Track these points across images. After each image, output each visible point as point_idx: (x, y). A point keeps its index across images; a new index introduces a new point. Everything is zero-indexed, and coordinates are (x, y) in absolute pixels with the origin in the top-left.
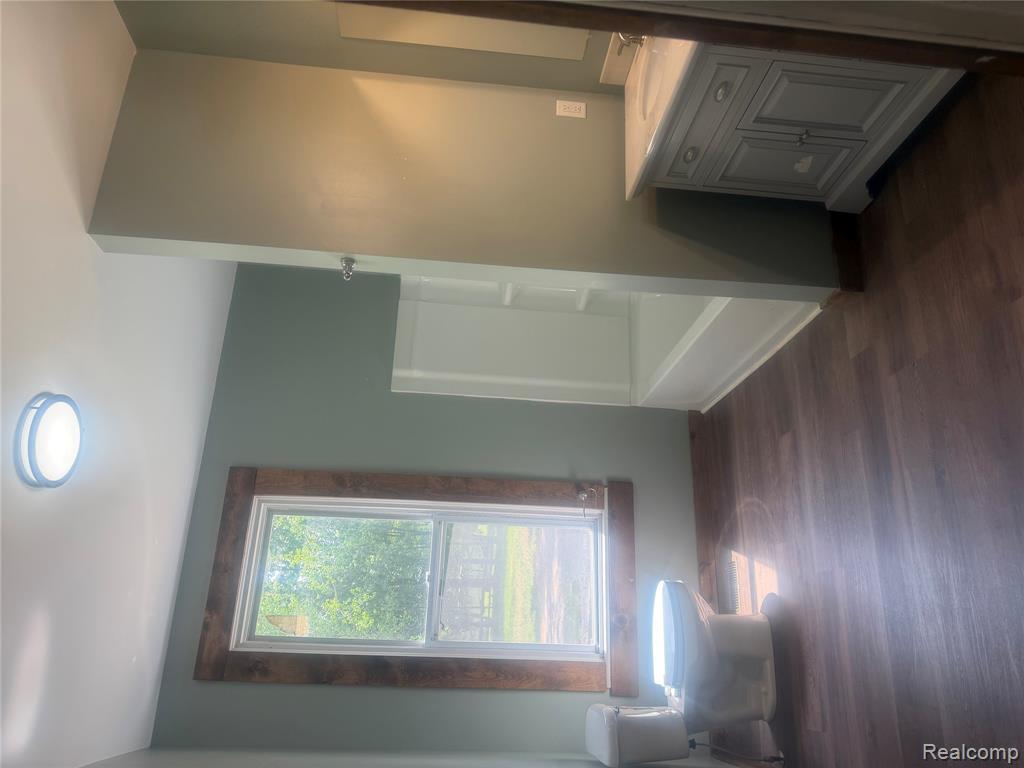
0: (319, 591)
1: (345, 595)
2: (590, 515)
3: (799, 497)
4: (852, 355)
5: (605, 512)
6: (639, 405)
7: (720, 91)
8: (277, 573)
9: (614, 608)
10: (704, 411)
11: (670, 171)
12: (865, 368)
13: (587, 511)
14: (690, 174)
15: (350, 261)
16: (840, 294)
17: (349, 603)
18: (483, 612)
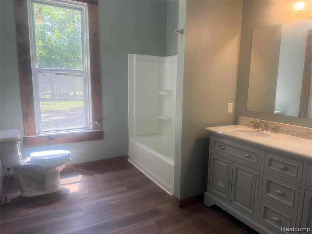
0: (45, 39)
1: (45, 48)
2: (90, 125)
3: (106, 196)
4: (158, 207)
5: (91, 131)
6: (129, 139)
7: (248, 155)
8: (50, 25)
9: (57, 136)
10: (128, 160)
11: (216, 141)
12: (155, 212)
13: (91, 125)
14: (215, 148)
15: (182, 32)
16: (178, 200)
17: (42, 49)
18: (43, 95)
